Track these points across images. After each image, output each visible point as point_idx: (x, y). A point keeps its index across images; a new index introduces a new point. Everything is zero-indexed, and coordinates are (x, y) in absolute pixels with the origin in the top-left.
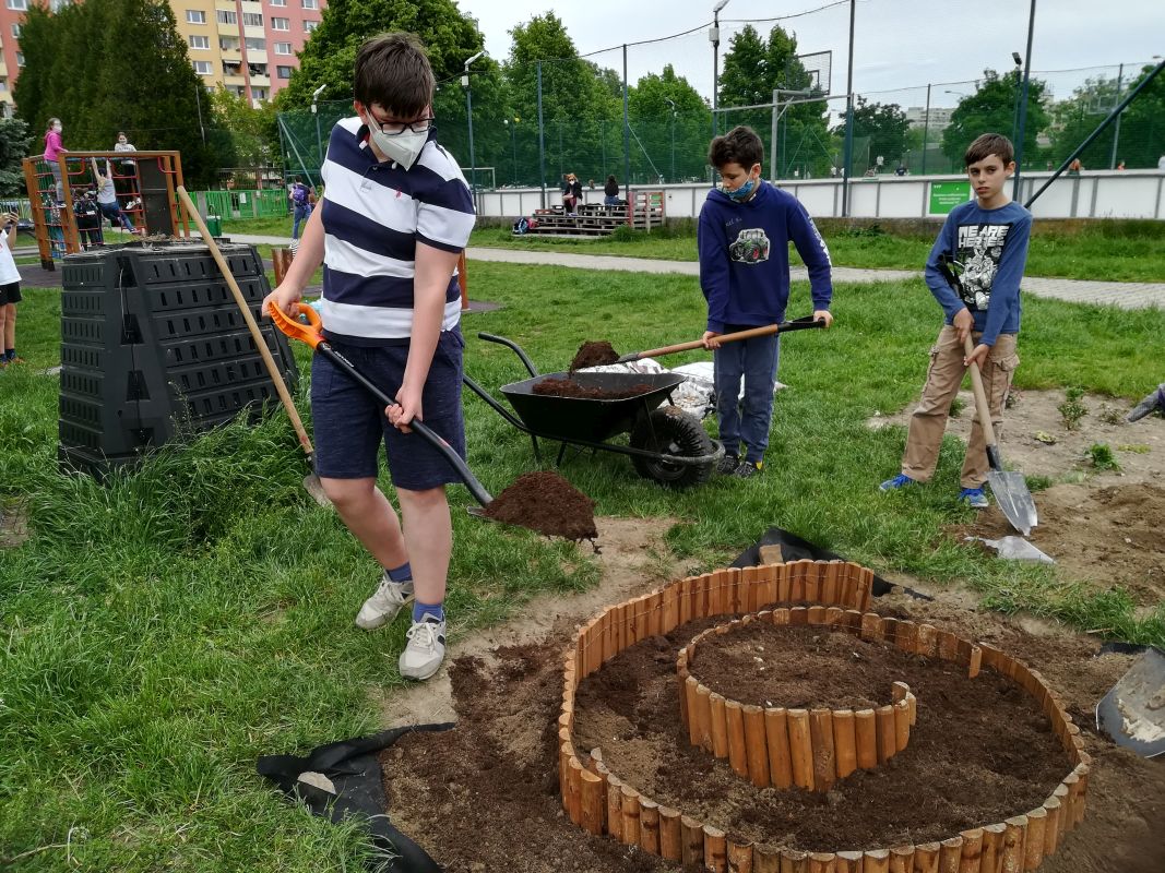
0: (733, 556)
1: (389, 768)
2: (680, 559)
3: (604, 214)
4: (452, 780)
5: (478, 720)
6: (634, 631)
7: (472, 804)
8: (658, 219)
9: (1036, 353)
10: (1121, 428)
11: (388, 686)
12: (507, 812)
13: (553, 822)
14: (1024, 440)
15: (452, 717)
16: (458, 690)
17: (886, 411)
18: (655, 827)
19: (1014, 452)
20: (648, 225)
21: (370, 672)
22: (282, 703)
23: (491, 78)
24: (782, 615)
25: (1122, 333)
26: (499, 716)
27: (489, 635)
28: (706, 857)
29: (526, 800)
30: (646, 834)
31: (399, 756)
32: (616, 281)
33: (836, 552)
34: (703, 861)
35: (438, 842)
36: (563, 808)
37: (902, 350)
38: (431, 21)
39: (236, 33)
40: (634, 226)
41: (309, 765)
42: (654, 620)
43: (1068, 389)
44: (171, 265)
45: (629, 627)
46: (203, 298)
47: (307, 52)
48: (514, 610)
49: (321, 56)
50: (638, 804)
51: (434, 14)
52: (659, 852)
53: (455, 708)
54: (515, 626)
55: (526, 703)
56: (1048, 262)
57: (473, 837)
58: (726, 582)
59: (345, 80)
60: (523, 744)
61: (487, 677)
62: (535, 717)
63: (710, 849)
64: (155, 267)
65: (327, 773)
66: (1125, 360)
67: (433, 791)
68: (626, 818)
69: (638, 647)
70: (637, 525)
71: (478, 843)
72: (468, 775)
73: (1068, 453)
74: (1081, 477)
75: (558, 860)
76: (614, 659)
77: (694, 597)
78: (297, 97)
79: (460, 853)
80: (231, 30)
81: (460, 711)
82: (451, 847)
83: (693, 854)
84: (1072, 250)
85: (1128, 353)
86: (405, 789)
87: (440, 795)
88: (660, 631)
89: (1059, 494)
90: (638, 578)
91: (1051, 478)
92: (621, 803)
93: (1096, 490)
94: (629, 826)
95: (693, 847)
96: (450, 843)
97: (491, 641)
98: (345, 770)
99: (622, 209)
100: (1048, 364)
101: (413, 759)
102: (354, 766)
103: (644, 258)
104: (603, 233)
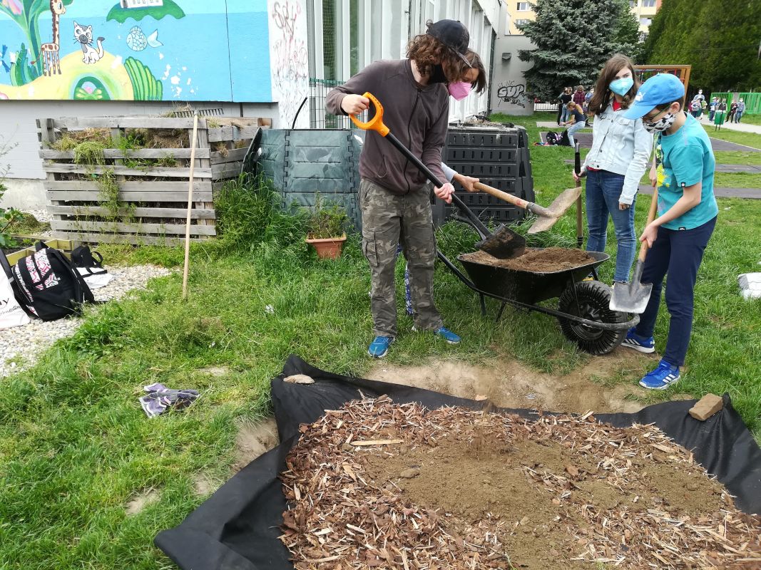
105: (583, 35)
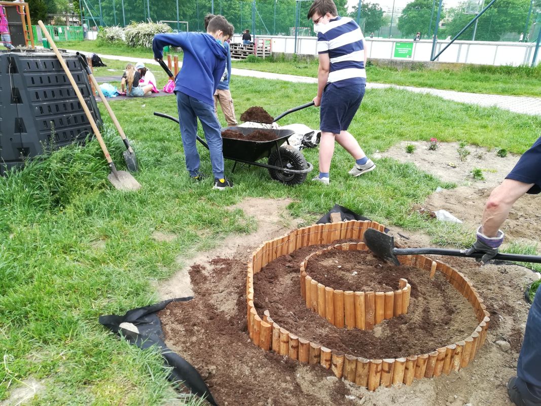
0: (318, 217)
1: (164, 320)
2: (294, 218)
3: (243, 49)
4: (195, 325)
5: (204, 295)
6: (276, 253)
7: (206, 336)
8: (268, 52)
9: (445, 125)
10: (483, 161)
11: (160, 279)
12: (223, 340)
13: (246, 345)
14: (442, 165)
15: (191, 294)
16: (194, 281)
17: (381, 150)
18: (296, 348)
19: (439, 171)
20: (264, 55)
21: (150, 273)
22: (108, 288)
24: (345, 246)
25: (481, 117)
26: (214, 293)
27: (207, 254)
28: (321, 361)
29: (231, 334)
30: (292, 351)
31: (168, 313)
32: (251, 82)
33: (365, 216)
34: (320, 363)
35: (191, 356)
36: (250, 338)
37: (386, 121)
40: (257, 55)
41: (125, 319)
42: (285, 248)
43: (460, 142)
44: (36, 63)
45: (274, 251)
46: (53, 81)
48: (218, 242)
50: (288, 337)
52: (298, 358)
53: (193, 289)
54: (219, 250)
55: (227, 287)
56: (446, 82)
57: (208, 353)
58: (318, 230)
60: (228, 307)
61: (207, 274)
62: (232, 294)
63: (323, 357)
64: (28, 63)
65: (134, 323)
66: (483, 130)
67: (186, 331)
68: (282, 343)
69: (278, 260)
70: (273, 202)
71: (211, 356)
72: (203, 322)
73: (462, 172)
74: (469, 183)
75: (251, 364)
76: (267, 266)
77: (303, 237)
79: (203, 361)
81: (195, 291)
82: (198, 358)
83: (315, 360)
84: (457, 78)
85: (485, 127)
86: (172, 330)
87: (190, 333)
88: (287, 253)
89: (461, 191)
90: (275, 228)
91: (457, 184)
92: (279, 337)
93: (477, 190)
94: (283, 347)
95: (315, 357)
96: (197, 356)
97: (208, 257)
98: (143, 321)
99: (252, 46)
100: (451, 131)
101: (175, 315)
102: (147, 319)
103: (262, 71)
104: (243, 58)
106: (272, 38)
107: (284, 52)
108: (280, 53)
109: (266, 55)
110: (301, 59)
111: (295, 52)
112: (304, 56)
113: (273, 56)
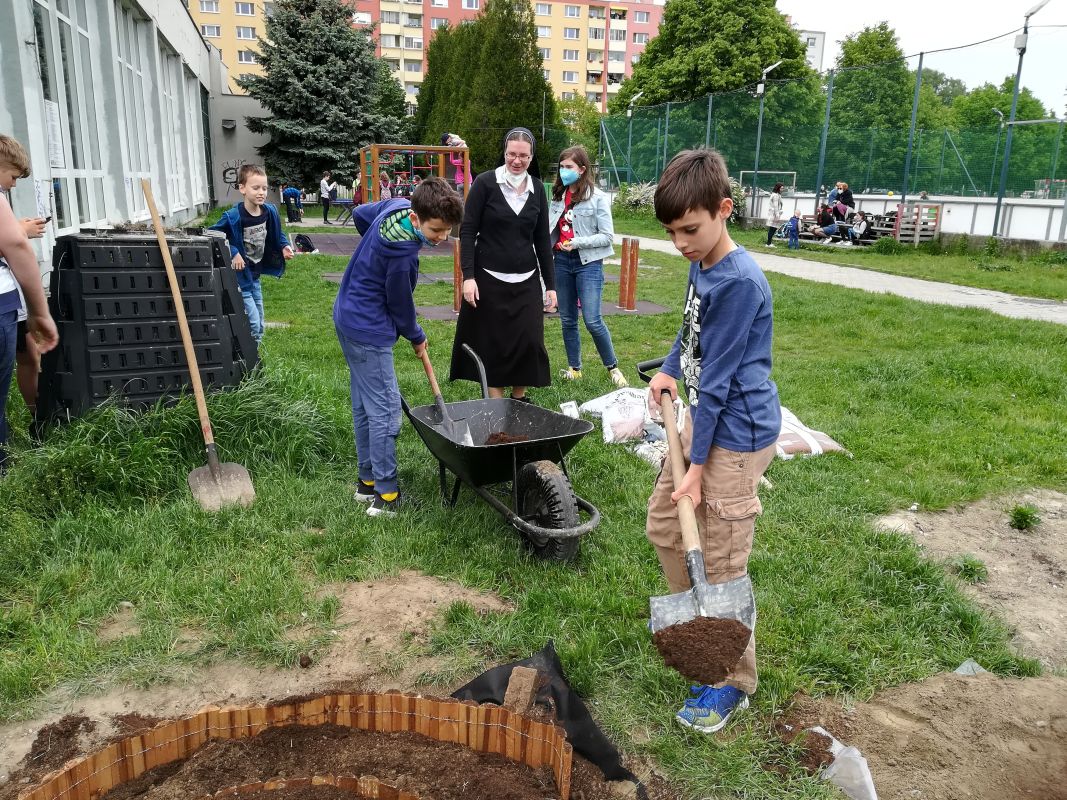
8: (929, 233)
20: (917, 239)
23: (809, 87)
38: (755, 32)
39: (602, 47)
40: (899, 238)
47: (641, 63)
49: (651, 66)
51: (759, 26)
59: (666, 88)
78: (622, 103)
80: (599, 44)
99: (893, 220)
105: (333, 102)
106: (943, 203)
107: (968, 232)
108: (957, 235)
109: (924, 239)
110: (1007, 249)
111: (995, 233)
112: (1014, 242)
113: (939, 240)
